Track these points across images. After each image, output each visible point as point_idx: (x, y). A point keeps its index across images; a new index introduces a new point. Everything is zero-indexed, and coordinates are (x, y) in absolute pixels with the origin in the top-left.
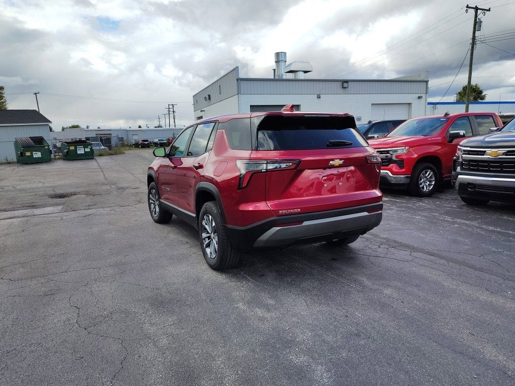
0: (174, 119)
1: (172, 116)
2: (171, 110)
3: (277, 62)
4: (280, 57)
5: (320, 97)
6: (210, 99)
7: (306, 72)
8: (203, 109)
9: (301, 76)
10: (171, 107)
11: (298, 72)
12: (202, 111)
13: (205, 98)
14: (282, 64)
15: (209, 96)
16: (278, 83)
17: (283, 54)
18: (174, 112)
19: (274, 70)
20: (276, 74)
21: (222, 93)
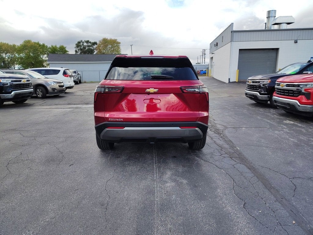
0: (205, 58)
1: (204, 56)
2: (204, 53)
3: (268, 17)
4: (271, 14)
5: (297, 42)
6: (217, 45)
7: (289, 24)
8: (213, 53)
9: (284, 26)
10: (204, 51)
11: (282, 24)
12: (212, 54)
13: (215, 45)
14: (272, 19)
15: (217, 43)
16: (268, 32)
17: (273, 12)
18: (205, 54)
19: (266, 23)
20: (267, 26)
21: (223, 41)
